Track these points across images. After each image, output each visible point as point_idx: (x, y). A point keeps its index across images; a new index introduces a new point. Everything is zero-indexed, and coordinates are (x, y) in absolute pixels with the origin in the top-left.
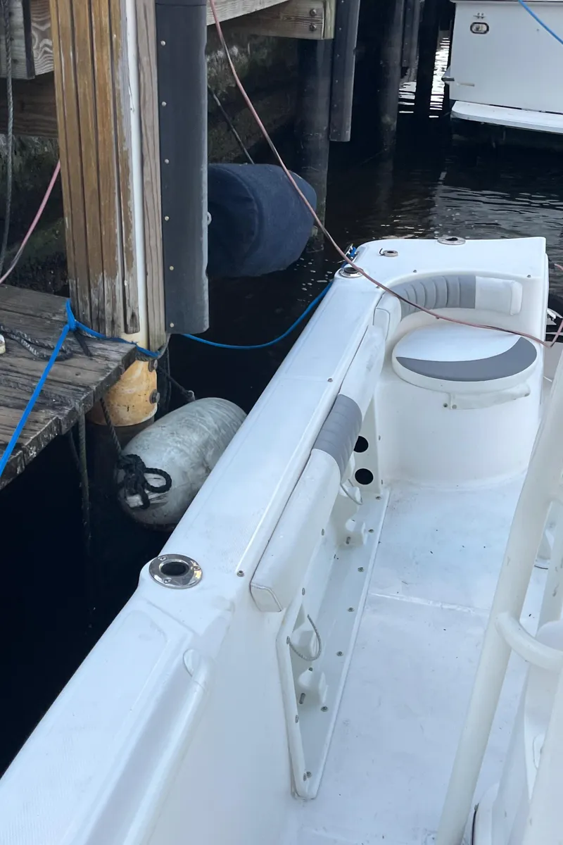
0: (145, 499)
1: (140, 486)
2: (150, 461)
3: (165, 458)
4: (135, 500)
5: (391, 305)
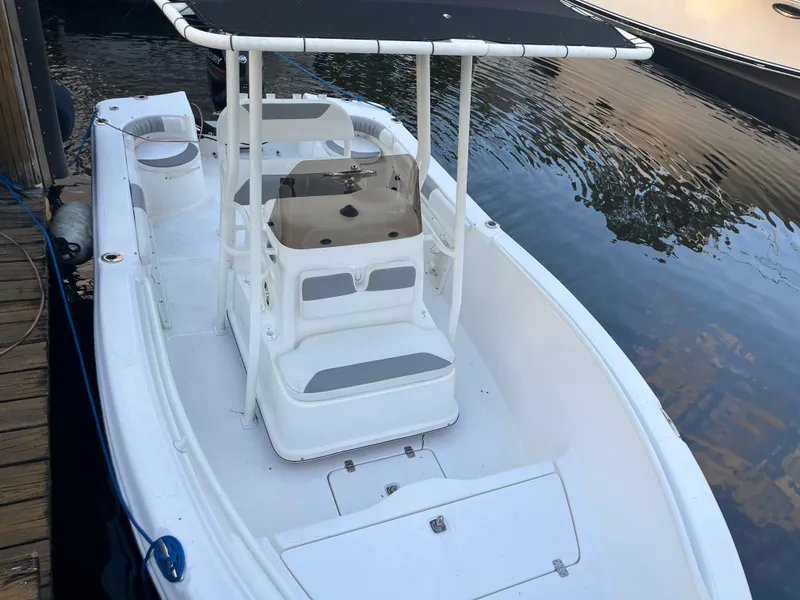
0: (71, 255)
1: (68, 251)
2: (69, 240)
3: (74, 237)
4: (67, 256)
5: (130, 138)
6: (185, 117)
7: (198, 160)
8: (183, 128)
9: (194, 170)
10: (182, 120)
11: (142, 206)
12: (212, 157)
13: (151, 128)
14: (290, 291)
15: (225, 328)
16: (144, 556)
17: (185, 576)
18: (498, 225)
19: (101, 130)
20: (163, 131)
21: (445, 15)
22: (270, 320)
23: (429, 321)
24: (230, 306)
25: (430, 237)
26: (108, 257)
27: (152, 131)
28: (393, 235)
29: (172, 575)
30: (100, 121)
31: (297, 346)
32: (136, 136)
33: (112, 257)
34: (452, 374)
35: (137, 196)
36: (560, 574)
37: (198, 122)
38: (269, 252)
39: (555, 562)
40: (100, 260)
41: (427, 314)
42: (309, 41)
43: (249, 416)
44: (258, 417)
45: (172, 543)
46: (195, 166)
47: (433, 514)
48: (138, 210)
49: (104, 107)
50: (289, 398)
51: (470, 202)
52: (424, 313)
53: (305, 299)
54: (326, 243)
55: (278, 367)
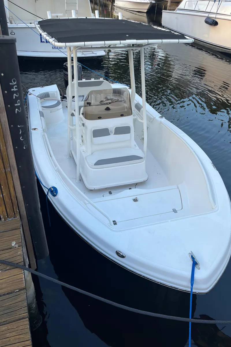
5: (39, 98)
6: (56, 92)
7: (61, 106)
8: (56, 96)
9: (60, 109)
10: (55, 93)
11: (43, 117)
12: (66, 108)
13: (45, 96)
14: (89, 135)
15: (70, 156)
16: (46, 194)
17: (58, 195)
18: (164, 118)
19: (30, 97)
20: (49, 97)
21: (127, 36)
22: (83, 148)
23: (137, 148)
24: (72, 149)
25: (135, 117)
26: (34, 129)
27: (46, 98)
28: (122, 115)
29: (54, 194)
30: (30, 94)
31: (92, 154)
32: (41, 98)
33: (35, 129)
34: (144, 162)
35: (42, 114)
36: (174, 212)
37: (61, 95)
38: (82, 122)
39: (173, 210)
40: (31, 130)
41: (137, 146)
42: (86, 43)
43: (78, 179)
44: (81, 180)
45: (54, 188)
46: (60, 108)
47: (134, 197)
48: (42, 118)
49: (30, 90)
50: (89, 168)
51: (148, 105)
52: (135, 145)
53: (94, 137)
54: (100, 118)
55: (86, 160)
